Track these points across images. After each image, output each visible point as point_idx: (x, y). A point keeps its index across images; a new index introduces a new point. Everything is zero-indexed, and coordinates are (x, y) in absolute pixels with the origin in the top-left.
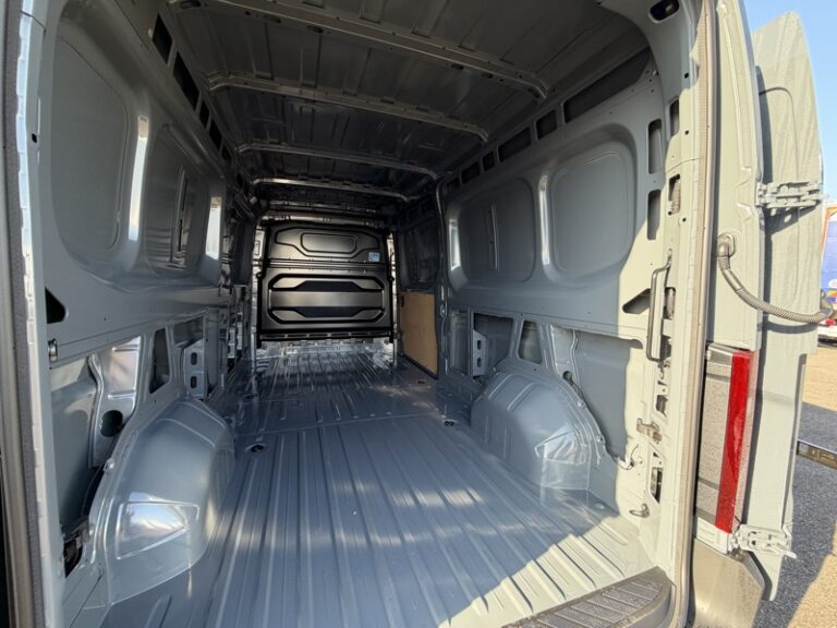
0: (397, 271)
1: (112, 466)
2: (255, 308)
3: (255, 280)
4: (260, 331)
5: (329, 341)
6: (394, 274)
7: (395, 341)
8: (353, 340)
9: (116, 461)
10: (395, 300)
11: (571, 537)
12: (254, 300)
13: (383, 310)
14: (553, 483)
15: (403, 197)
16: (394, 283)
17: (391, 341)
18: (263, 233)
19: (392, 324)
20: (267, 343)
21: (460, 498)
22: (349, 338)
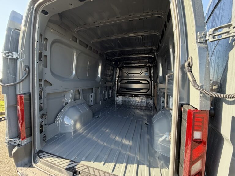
0: (154, 78)
1: (63, 110)
2: (116, 87)
3: (116, 81)
4: (117, 93)
5: (133, 97)
6: (153, 79)
7: (153, 99)
8: (140, 97)
9: (64, 110)
10: (153, 86)
11: (146, 166)
12: (116, 86)
13: (149, 90)
14: (158, 150)
15: (152, 56)
16: (153, 81)
17: (152, 99)
18: (119, 70)
19: (152, 94)
20: (119, 96)
21: (126, 142)
22: (139, 97)
